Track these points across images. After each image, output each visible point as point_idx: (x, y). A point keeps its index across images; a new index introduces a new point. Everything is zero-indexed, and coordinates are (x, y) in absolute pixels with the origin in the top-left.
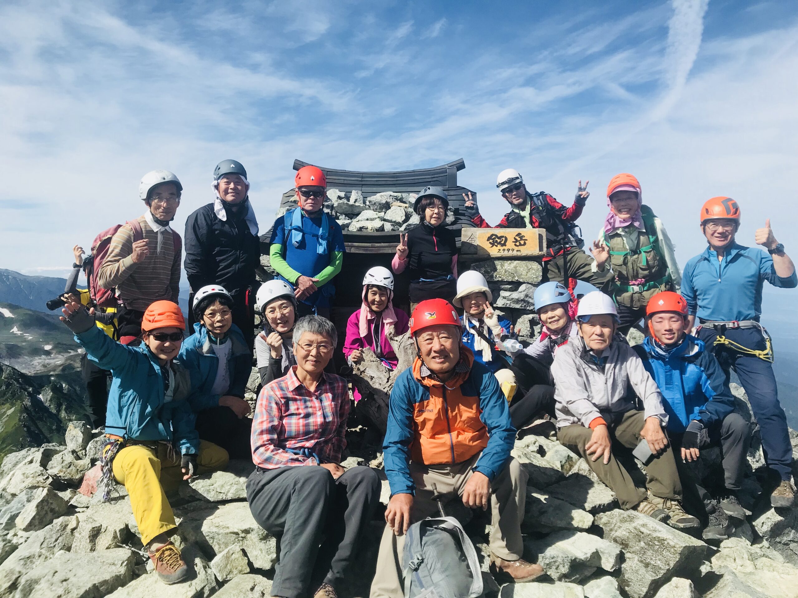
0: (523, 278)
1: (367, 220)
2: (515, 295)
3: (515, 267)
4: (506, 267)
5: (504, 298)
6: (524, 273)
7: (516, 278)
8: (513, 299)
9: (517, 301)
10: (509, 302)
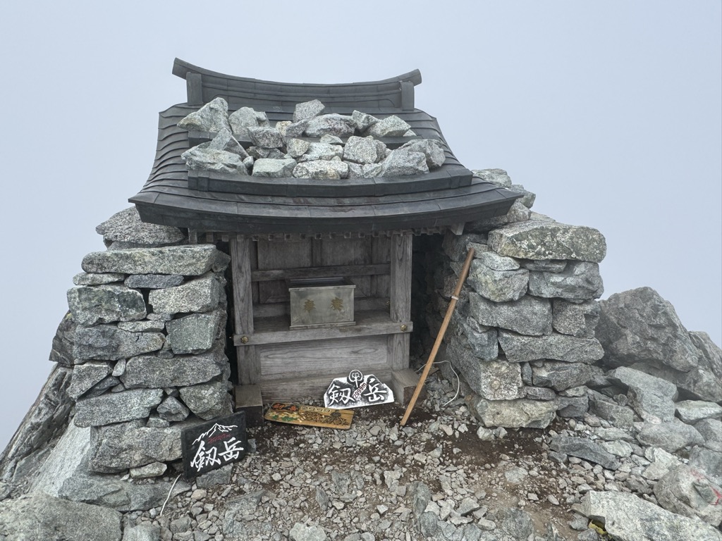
0: (582, 255)
1: (320, 158)
2: (570, 281)
3: (571, 238)
4: (558, 239)
5: (554, 284)
6: (584, 246)
7: (574, 255)
8: (567, 285)
9: (572, 289)
10: (560, 290)
